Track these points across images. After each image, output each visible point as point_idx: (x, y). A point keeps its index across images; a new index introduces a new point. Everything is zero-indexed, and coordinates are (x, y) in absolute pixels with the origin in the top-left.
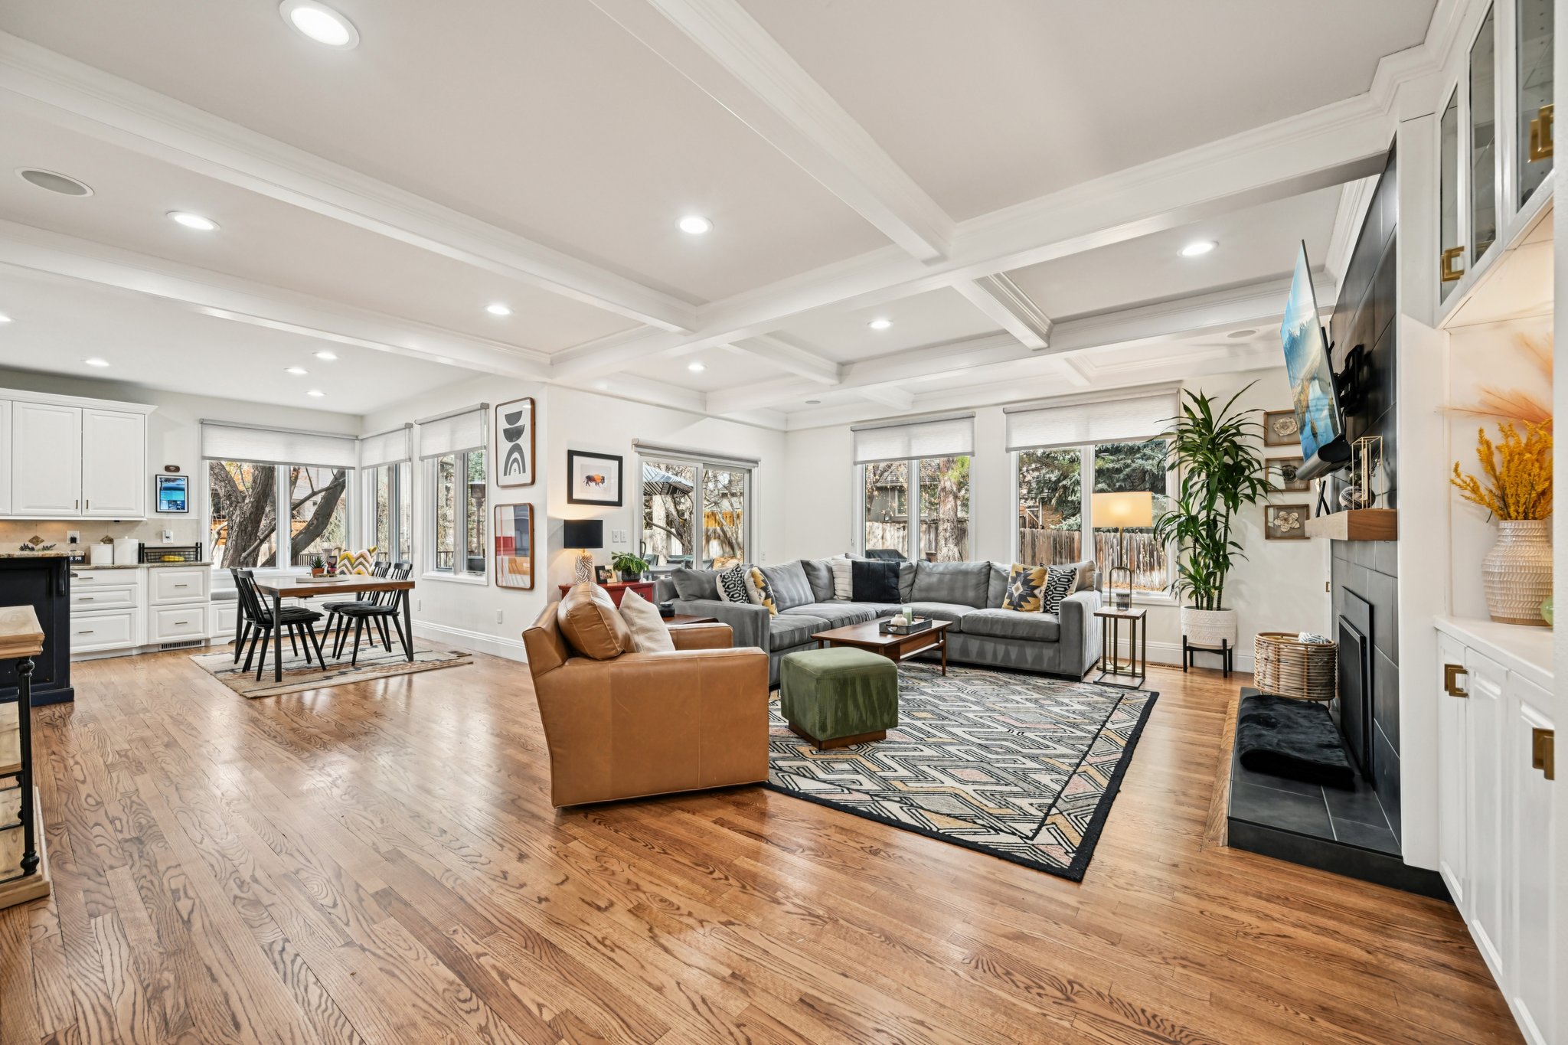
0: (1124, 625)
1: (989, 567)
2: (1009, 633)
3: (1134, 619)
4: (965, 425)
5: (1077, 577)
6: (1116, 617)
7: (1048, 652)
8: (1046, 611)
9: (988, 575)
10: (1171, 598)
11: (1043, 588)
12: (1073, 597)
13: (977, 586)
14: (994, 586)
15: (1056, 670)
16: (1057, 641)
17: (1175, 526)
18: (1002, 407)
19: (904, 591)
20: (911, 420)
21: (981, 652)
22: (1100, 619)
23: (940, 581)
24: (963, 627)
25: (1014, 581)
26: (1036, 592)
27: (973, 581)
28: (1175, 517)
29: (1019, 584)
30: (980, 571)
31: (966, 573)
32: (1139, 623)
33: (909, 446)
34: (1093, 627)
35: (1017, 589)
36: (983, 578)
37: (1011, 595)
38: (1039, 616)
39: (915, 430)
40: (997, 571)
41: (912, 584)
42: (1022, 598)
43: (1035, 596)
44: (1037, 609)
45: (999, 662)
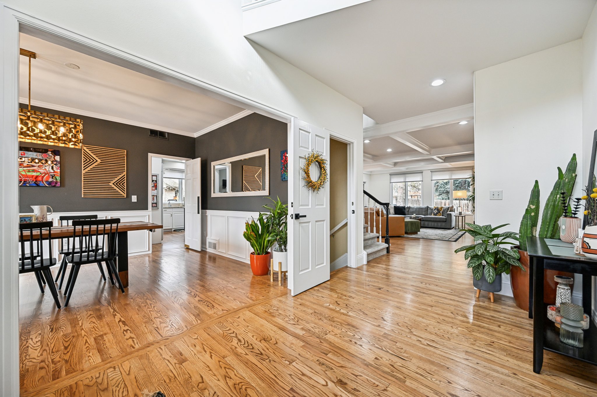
0: (460, 218)
1: (428, 207)
2: (435, 220)
3: (463, 216)
4: (420, 174)
5: (450, 209)
6: (459, 216)
7: (444, 224)
8: (442, 216)
9: (428, 209)
10: (471, 213)
11: (442, 211)
12: (449, 213)
13: (425, 211)
14: (429, 211)
15: (446, 228)
16: (446, 221)
17: (472, 198)
18: (430, 170)
19: (406, 213)
20: (406, 173)
21: (428, 224)
22: (455, 217)
23: (416, 210)
24: (424, 219)
25: (435, 210)
26: (440, 212)
27: (424, 210)
28: (472, 196)
29: (436, 210)
30: (425, 208)
31: (422, 208)
32: (464, 217)
33: (405, 179)
34: (454, 218)
35: (436, 211)
36: (426, 210)
37: (434, 213)
38: (441, 217)
39: (407, 175)
40: (430, 208)
41: (408, 211)
42: (437, 213)
43: (440, 213)
44: (440, 216)
45: (432, 226)
